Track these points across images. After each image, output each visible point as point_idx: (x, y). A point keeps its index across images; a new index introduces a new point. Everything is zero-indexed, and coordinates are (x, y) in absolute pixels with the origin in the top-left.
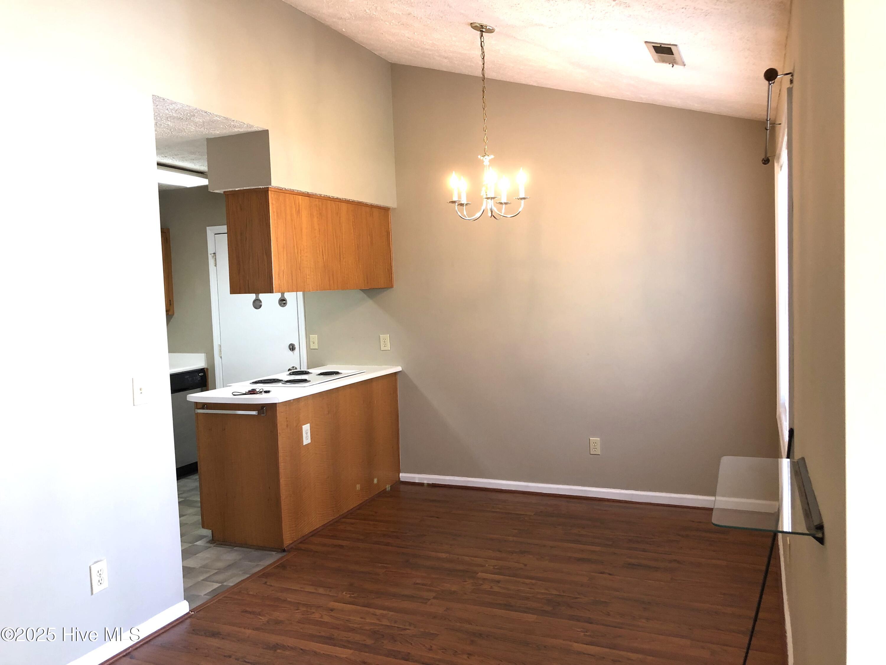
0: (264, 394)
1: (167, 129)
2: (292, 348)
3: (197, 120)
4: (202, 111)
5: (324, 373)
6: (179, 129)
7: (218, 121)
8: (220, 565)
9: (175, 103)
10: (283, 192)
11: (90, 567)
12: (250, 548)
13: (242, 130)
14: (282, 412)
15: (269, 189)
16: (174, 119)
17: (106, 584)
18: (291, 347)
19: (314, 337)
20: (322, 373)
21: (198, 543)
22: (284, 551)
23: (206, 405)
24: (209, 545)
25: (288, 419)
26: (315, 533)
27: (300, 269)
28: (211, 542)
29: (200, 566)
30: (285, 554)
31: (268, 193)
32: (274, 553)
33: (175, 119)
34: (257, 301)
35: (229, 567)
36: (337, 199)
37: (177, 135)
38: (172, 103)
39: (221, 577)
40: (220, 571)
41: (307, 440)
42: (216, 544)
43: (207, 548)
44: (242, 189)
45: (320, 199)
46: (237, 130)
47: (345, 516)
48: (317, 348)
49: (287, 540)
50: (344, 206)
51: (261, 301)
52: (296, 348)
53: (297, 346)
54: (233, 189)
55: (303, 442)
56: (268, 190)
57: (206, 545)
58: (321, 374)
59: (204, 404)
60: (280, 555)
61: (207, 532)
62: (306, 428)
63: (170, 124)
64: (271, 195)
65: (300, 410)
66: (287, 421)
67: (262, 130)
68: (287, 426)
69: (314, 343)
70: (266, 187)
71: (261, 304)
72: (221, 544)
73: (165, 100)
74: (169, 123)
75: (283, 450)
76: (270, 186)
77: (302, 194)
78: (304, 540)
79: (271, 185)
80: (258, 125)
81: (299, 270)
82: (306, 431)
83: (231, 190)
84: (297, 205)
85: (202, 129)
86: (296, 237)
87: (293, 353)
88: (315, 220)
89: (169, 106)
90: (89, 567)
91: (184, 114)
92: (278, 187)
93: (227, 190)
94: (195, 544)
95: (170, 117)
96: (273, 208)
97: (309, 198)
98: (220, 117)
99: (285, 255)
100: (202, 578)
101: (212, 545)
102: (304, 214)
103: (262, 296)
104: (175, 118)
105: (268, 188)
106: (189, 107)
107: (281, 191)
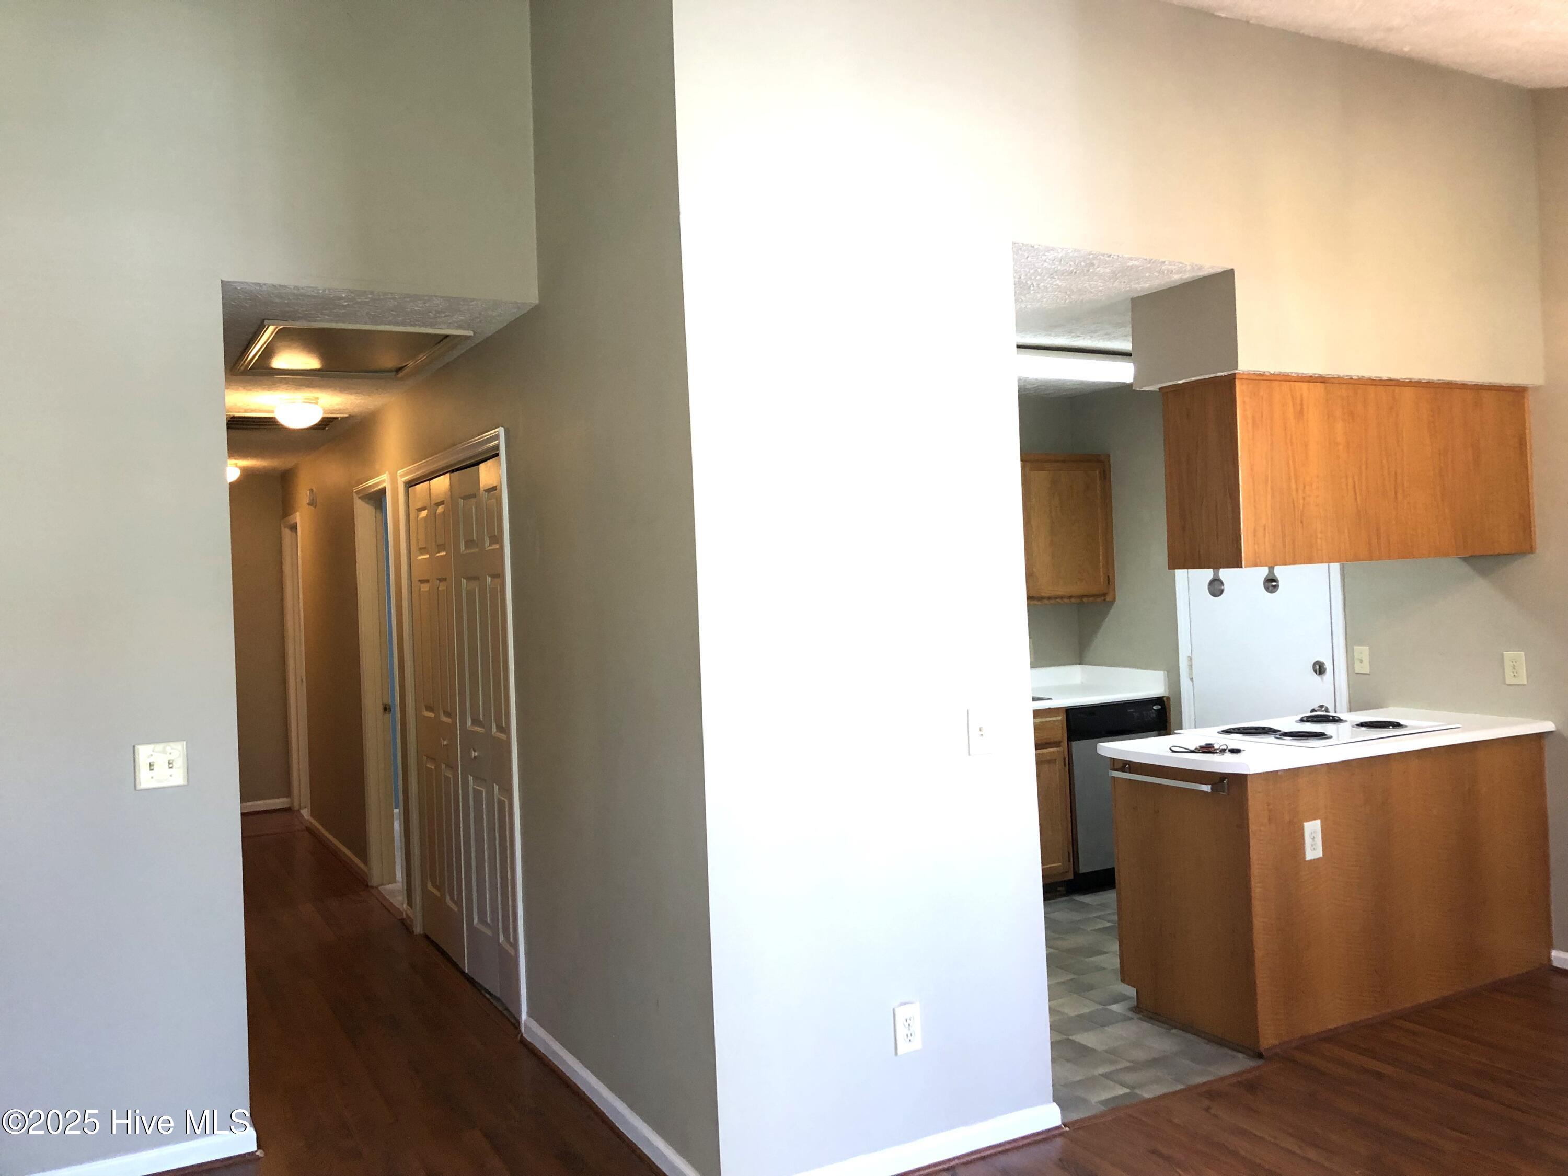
0: (1228, 755)
1: (1060, 291)
2: (1319, 669)
3: (1100, 270)
4: (1103, 255)
5: (1368, 723)
6: (1080, 290)
7: (1137, 267)
8: (1139, 1055)
9: (1053, 249)
10: (1268, 378)
11: (894, 1009)
12: (1199, 1036)
13: (1188, 276)
14: (1259, 792)
15: (1237, 376)
16: (1062, 275)
17: (917, 1044)
18: (1317, 667)
19: (1363, 652)
20: (1364, 724)
21: (1115, 1007)
22: (1260, 1056)
23: (1129, 764)
24: (1130, 1014)
25: (1271, 807)
26: (1331, 1037)
27: (1302, 522)
28: (1134, 1009)
29: (1105, 1048)
30: (1261, 1062)
31: (1235, 382)
32: (1240, 1056)
33: (1064, 275)
34: (1216, 582)
35: (1154, 1062)
36: (1390, 380)
37: (1081, 298)
38: (1049, 250)
39: (1130, 1078)
40: (1136, 1067)
41: (1313, 849)
42: (1143, 1016)
43: (1127, 1019)
44: (1188, 380)
45: (1349, 384)
46: (1177, 278)
47: (1403, 1016)
48: (1368, 673)
49: (1268, 1038)
50: (1408, 393)
51: (1222, 583)
52: (1327, 670)
53: (1328, 667)
54: (1175, 383)
55: (1304, 854)
56: (1235, 379)
57: (1125, 1013)
58: (1362, 725)
59: (1125, 762)
60: (1251, 1063)
61: (1131, 991)
62: (1313, 830)
63: (1060, 284)
64: (1240, 388)
65: (1299, 791)
66: (1270, 811)
67: (1222, 270)
68: (1270, 819)
69: (1361, 663)
70: (1230, 373)
71: (1223, 587)
72: (1151, 1018)
73: (1036, 247)
74: (1058, 282)
75: (1258, 864)
76: (1236, 371)
77: (1307, 379)
78: (1307, 1044)
79: (1237, 369)
80: (1211, 264)
81: (1300, 523)
82: (1312, 833)
83: (1171, 383)
84: (1298, 401)
85: (1116, 284)
86: (1294, 461)
87: (1322, 679)
88: (1339, 426)
89: (1044, 255)
90: (892, 1009)
91: (1075, 264)
92: (1254, 371)
93: (1163, 385)
94: (1108, 1007)
95: (1056, 272)
96: (1244, 410)
97: (1323, 384)
98: (1137, 259)
99: (1269, 497)
100: (1101, 1070)
101: (1135, 1016)
102: (1314, 416)
103: (1224, 574)
104: (1064, 273)
105: (1235, 374)
106: (1079, 251)
107: (1260, 379)
